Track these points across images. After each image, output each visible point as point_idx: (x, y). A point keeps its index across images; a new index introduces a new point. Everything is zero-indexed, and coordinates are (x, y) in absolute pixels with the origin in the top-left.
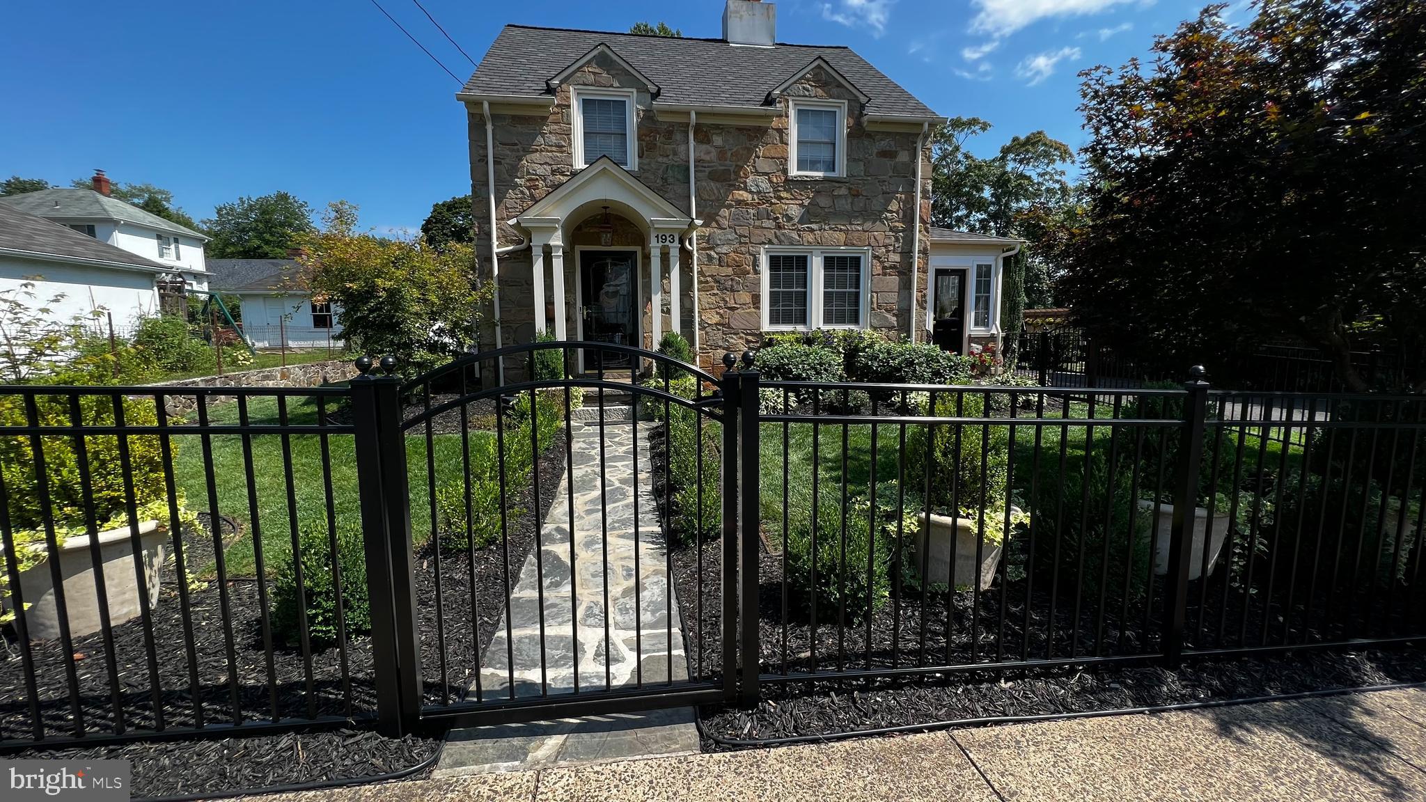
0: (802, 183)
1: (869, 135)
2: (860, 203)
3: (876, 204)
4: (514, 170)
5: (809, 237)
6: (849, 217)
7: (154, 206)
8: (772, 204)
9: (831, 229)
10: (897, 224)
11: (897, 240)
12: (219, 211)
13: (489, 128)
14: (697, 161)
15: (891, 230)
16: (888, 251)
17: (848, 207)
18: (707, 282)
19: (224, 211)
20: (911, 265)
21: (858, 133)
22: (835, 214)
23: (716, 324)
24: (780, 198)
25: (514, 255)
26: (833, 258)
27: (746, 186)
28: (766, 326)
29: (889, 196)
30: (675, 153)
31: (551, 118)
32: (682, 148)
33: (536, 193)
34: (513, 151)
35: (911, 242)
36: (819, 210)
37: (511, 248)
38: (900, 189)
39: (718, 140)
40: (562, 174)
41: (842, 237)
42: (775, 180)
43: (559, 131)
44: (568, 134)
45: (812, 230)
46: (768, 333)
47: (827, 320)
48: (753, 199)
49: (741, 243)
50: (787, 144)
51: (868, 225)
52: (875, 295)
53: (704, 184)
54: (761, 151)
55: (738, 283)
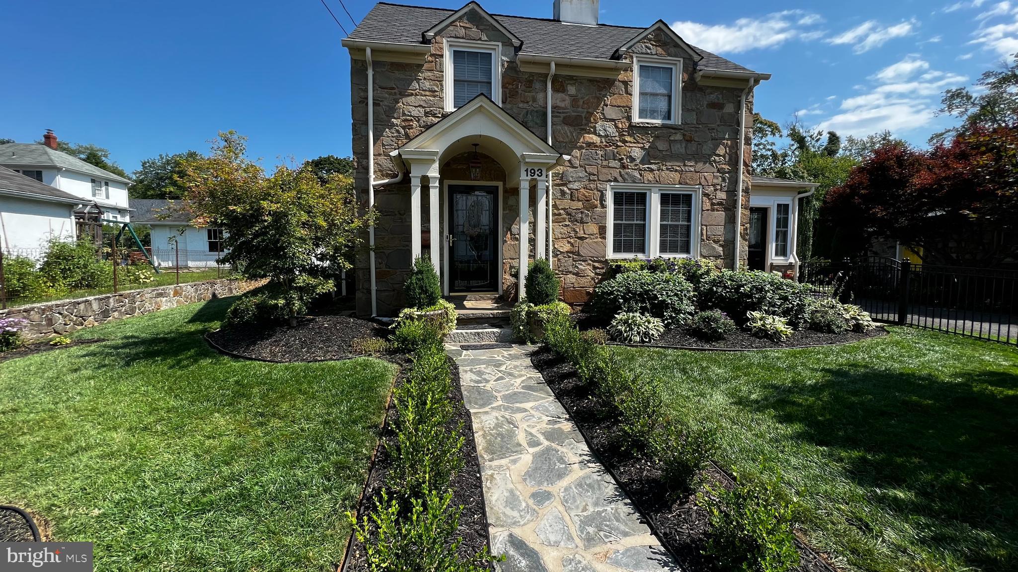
0: (644, 129)
1: (701, 89)
2: (693, 147)
3: (706, 149)
4: (391, 111)
5: (649, 176)
6: (683, 158)
7: (93, 159)
8: (618, 146)
9: (667, 169)
10: (724, 166)
11: (724, 180)
12: (144, 164)
13: (370, 73)
14: (553, 107)
15: (719, 171)
16: (716, 190)
17: (683, 151)
18: (560, 214)
19: (148, 164)
20: (735, 202)
21: (691, 87)
22: (671, 157)
23: (567, 252)
24: (624, 142)
25: (388, 188)
26: (668, 195)
27: (595, 130)
28: (610, 255)
29: (717, 141)
30: (534, 100)
31: (426, 66)
32: (540, 96)
33: (411, 132)
34: (390, 94)
35: (735, 182)
36: (658, 153)
37: (386, 181)
38: (727, 136)
39: (572, 90)
40: (434, 116)
41: (677, 176)
42: (620, 126)
43: (432, 78)
44: (440, 80)
45: (652, 170)
46: (613, 260)
47: (663, 249)
48: (601, 142)
49: (590, 180)
50: (631, 95)
51: (700, 166)
52: (705, 228)
53: (559, 127)
54: (609, 100)
55: (587, 216)
